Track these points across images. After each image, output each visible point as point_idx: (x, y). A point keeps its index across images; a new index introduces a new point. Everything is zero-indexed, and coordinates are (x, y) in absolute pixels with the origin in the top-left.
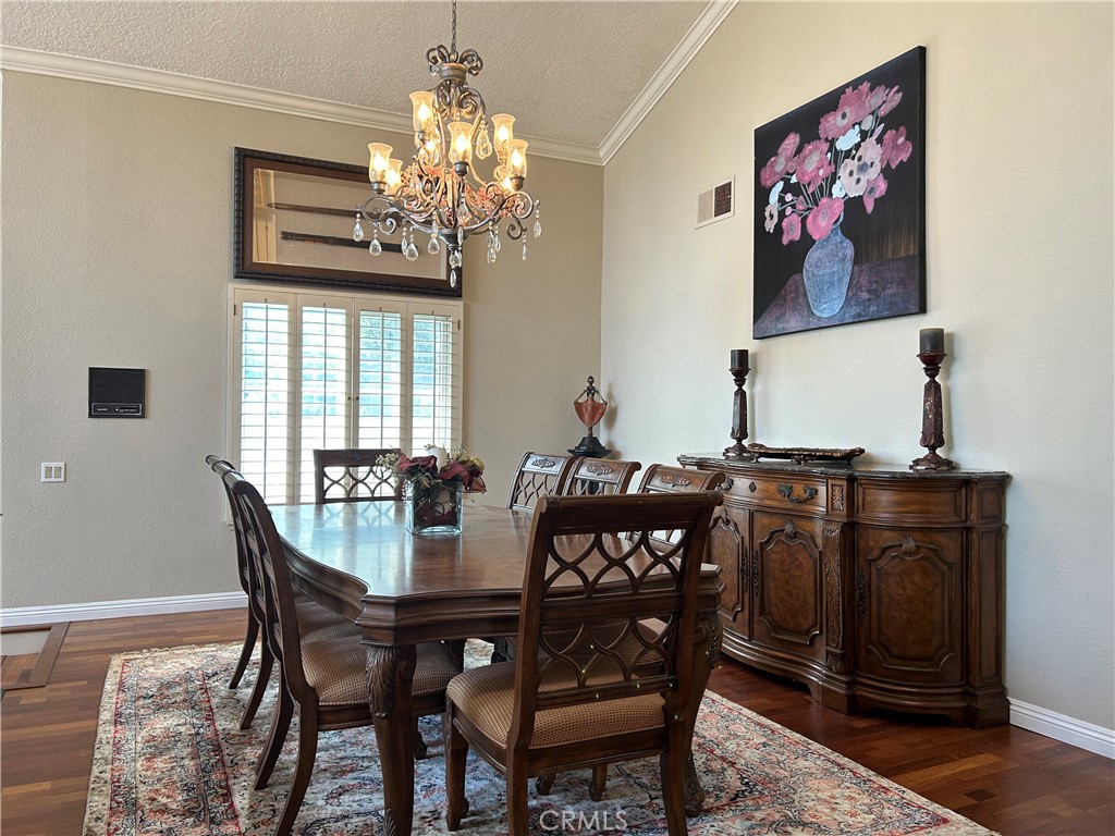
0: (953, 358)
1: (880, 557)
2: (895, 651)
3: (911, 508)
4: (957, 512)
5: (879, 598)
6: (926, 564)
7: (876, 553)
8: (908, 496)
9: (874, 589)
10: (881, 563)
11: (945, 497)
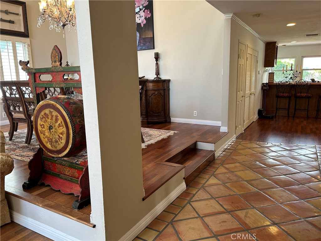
0: (160, 58)
1: (151, 96)
2: (155, 112)
3: (156, 86)
4: (163, 86)
5: (152, 103)
6: (159, 96)
7: (151, 95)
8: (156, 84)
9: (150, 102)
10: (152, 97)
11: (161, 84)
